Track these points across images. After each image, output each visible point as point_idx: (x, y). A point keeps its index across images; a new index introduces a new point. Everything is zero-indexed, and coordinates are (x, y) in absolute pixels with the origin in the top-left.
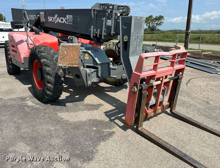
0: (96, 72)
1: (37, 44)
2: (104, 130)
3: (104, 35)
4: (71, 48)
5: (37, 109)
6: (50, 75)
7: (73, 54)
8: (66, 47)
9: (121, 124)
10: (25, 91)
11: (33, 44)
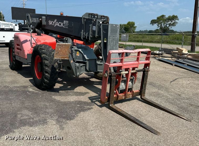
0: (85, 66)
1: (38, 44)
2: (85, 107)
3: (91, 37)
4: (64, 46)
5: (36, 93)
6: (48, 66)
7: (65, 50)
8: (60, 45)
9: (99, 104)
10: (26, 82)
11: (35, 43)
